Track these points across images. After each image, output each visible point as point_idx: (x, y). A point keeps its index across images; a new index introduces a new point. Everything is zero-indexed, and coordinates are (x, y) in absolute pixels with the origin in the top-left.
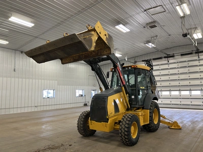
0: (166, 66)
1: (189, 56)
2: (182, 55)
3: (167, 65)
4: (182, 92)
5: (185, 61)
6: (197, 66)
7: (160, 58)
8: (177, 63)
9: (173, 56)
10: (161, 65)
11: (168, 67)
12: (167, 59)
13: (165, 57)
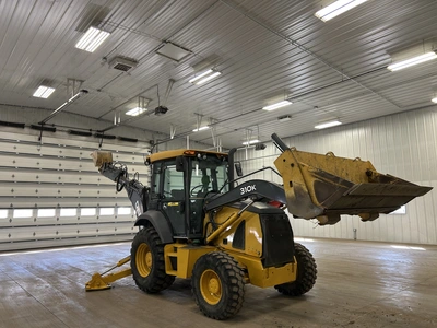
0: (33, 149)
1: (84, 138)
2: (73, 133)
3: (36, 147)
5: (77, 148)
7: (22, 126)
8: (62, 146)
10: (22, 142)
11: (37, 153)
12: (35, 132)
13: (33, 127)
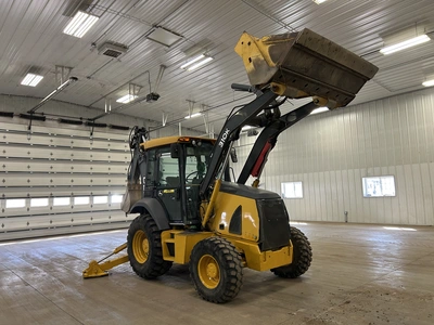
0: (23, 139)
1: (75, 126)
2: (63, 121)
4: (55, 199)
5: (69, 137)
6: (88, 149)
7: (10, 115)
8: (53, 135)
9: (43, 119)
11: (28, 142)
12: (25, 121)
13: (22, 116)
